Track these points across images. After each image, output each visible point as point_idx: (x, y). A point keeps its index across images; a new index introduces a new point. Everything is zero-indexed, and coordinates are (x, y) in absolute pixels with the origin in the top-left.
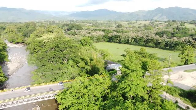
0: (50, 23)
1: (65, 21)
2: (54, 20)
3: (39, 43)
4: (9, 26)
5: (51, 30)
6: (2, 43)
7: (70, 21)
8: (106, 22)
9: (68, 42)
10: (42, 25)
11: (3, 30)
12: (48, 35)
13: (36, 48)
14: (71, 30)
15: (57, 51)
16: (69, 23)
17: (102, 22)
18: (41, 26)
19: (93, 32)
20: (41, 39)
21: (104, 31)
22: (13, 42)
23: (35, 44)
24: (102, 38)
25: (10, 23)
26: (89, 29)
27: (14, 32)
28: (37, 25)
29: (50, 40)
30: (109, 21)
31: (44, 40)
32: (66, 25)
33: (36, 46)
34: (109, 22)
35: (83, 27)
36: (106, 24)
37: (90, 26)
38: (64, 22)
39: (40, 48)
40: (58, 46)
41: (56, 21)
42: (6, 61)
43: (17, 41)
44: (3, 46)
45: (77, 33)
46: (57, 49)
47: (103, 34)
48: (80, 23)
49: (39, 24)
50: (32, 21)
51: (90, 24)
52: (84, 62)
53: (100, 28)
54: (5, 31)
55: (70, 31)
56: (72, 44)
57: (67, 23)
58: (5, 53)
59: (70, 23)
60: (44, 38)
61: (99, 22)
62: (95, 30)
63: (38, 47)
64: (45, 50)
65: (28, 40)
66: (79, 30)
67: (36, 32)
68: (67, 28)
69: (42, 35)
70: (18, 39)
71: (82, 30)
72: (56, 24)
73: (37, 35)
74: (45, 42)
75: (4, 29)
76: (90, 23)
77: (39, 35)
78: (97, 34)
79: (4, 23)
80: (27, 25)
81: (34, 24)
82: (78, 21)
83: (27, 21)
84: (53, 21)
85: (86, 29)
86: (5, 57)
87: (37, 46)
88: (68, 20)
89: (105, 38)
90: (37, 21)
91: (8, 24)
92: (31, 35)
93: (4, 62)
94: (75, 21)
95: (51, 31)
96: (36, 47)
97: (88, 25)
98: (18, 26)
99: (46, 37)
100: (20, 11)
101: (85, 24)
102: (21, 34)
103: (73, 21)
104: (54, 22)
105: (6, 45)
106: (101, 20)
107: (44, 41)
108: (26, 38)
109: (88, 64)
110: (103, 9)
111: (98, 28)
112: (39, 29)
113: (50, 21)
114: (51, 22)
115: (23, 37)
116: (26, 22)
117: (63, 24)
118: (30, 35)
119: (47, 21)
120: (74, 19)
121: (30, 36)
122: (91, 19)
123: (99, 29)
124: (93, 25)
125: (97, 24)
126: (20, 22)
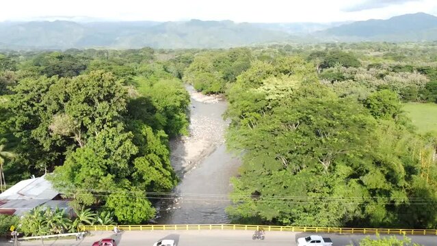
0: (280, 51)
1: (313, 45)
2: (289, 44)
3: (256, 101)
4: (199, 57)
5: (286, 68)
6: (181, 94)
7: (327, 44)
8: (422, 47)
9: (339, 108)
10: (264, 54)
11: (188, 65)
12: (280, 82)
13: (247, 114)
14: (331, 68)
15: (305, 135)
16: (323, 48)
17: (411, 47)
18: (261, 58)
19: (390, 73)
20: (260, 90)
21: (421, 71)
22: (202, 89)
23: (246, 104)
24: (420, 92)
25: (203, 50)
26: (378, 66)
27: (206, 69)
28: (254, 53)
29: (282, 96)
30: (433, 45)
31: (267, 95)
32: (319, 54)
33: (247, 108)
34: (430, 47)
35: (360, 61)
36: (424, 52)
37: (377, 56)
38: (311, 47)
39: (258, 115)
40: (307, 118)
41: (295, 46)
42: (183, 135)
43: (209, 88)
44: (182, 99)
45: (344, 75)
46: (304, 128)
47: (424, 79)
48: (350, 50)
49: (258, 52)
50: (244, 46)
51: (377, 53)
52: (382, 172)
53: (409, 63)
54: (191, 66)
55: (328, 69)
56: (353, 117)
57: (321, 50)
58: (183, 116)
59: (327, 49)
60: (268, 90)
61: (403, 46)
62: (396, 69)
63: (253, 112)
64: (271, 127)
65: (231, 88)
66: (351, 69)
67: (249, 73)
68: (319, 61)
69: (264, 81)
70: (212, 85)
71: (361, 68)
72: (293, 51)
73: (252, 79)
74: (269, 100)
75: (190, 62)
76: (379, 50)
77: (256, 79)
78: (404, 80)
79: (193, 50)
80: (233, 56)
81: (248, 52)
82: (345, 43)
83: (235, 46)
84: (288, 46)
85: (370, 66)
86: (181, 125)
87: (251, 110)
88: (323, 42)
89: (431, 90)
90: (254, 45)
91: (198, 52)
92: (239, 78)
93: (180, 136)
94: (338, 45)
95: (286, 72)
96: (248, 110)
97: (373, 54)
98: (216, 57)
99: (272, 88)
100: (224, 25)
101: (363, 51)
102: (218, 75)
103: (334, 45)
104: (288, 48)
105: (188, 97)
106: (409, 42)
107: (267, 98)
108: (228, 84)
109: (399, 185)
110: (415, 14)
111: (403, 64)
112: (257, 65)
113: (280, 46)
114: (283, 48)
115: (222, 80)
116: (231, 48)
117: (310, 51)
118: (237, 77)
119: (274, 46)
120: (336, 40)
121: (236, 79)
122: (380, 39)
123: (407, 66)
124: (386, 55)
125: (398, 52)
126: (222, 47)
